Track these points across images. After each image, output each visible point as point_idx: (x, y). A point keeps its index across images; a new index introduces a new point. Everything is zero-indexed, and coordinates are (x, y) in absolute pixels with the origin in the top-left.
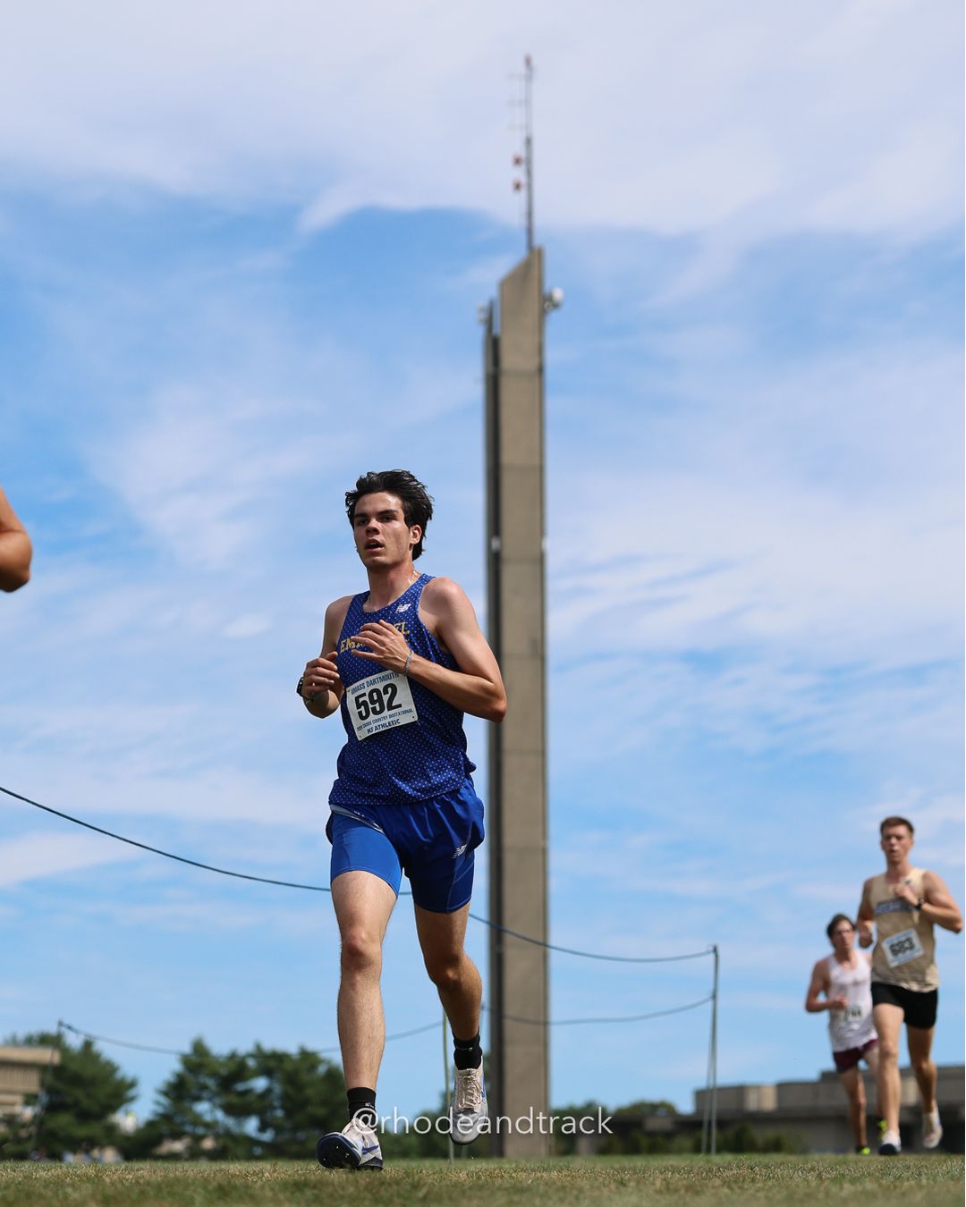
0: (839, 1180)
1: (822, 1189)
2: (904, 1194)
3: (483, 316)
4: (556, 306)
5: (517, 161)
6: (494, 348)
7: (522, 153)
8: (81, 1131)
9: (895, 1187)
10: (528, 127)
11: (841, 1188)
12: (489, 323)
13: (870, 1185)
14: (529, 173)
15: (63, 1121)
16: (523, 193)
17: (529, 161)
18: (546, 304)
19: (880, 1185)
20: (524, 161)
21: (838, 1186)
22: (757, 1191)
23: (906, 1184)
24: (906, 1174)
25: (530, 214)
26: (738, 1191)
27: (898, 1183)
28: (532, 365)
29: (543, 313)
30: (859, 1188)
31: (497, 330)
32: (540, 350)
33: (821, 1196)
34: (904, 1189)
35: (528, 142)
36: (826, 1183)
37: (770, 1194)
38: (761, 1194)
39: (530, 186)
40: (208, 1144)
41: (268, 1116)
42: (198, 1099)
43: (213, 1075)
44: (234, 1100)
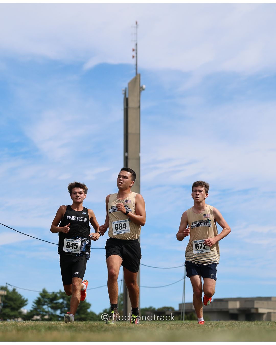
3: (124, 92)
4: (144, 90)
5: (133, 50)
6: (126, 101)
7: (135, 48)
8: (12, 313)
10: (137, 41)
12: (125, 94)
14: (137, 53)
15: (7, 310)
16: (135, 58)
17: (137, 50)
18: (141, 89)
20: (135, 50)
25: (137, 65)
28: (137, 105)
29: (140, 92)
31: (127, 96)
32: (139, 102)
35: (137, 45)
39: (137, 57)
40: (46, 317)
41: (63, 309)
42: (44, 305)
43: (48, 298)
44: (54, 305)
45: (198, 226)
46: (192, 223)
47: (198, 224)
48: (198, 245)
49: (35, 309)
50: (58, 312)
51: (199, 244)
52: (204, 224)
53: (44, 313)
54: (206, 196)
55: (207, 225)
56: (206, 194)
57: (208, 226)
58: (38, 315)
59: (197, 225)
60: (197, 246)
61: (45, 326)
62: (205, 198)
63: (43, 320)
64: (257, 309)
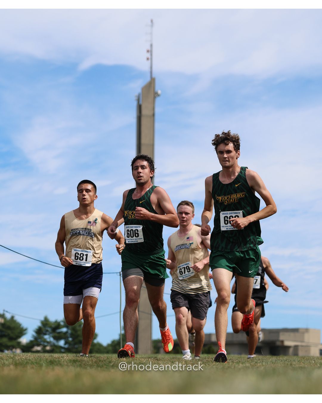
0: (238, 363)
1: (233, 365)
2: (258, 367)
3: (136, 98)
4: (159, 95)
5: (148, 51)
6: (140, 108)
7: (149, 49)
8: (10, 343)
9: (255, 365)
10: (151, 41)
11: (239, 365)
12: (138, 100)
13: (248, 365)
14: (151, 55)
15: (4, 340)
16: (149, 61)
17: (152, 51)
18: (156, 95)
19: (251, 365)
20: (150, 51)
22: (214, 366)
23: (259, 364)
25: (151, 67)
26: (208, 365)
27: (256, 364)
28: (151, 113)
29: (155, 98)
30: (244, 365)
31: (141, 102)
32: (154, 109)
33: (233, 367)
34: (258, 366)
35: (151, 45)
36: (235, 363)
37: (217, 367)
38: (214, 367)
39: (151, 59)
40: (48, 348)
41: (67, 340)
42: (45, 334)
43: (51, 327)
44: (56, 335)
49: (36, 339)
53: (46, 344)
58: (38, 345)
64: (282, 342)
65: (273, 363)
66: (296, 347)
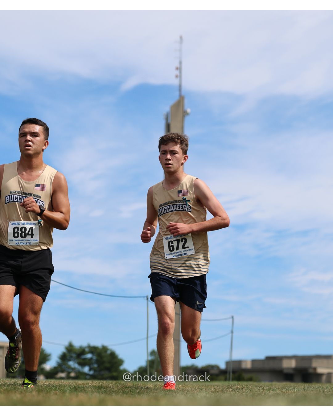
0: (269, 390)
1: (263, 392)
2: (289, 394)
3: (165, 117)
4: (188, 114)
5: (177, 69)
6: (168, 127)
7: (178, 65)
10: (180, 58)
12: (167, 119)
13: (278, 392)
14: (180, 72)
17: (181, 69)
18: (185, 113)
19: (282, 392)
20: (179, 69)
21: (269, 392)
23: (290, 391)
24: (290, 389)
27: (287, 391)
29: (184, 116)
30: (275, 392)
31: (169, 121)
32: (183, 128)
33: (263, 394)
35: (180, 63)
39: (180, 76)
40: (73, 375)
41: (92, 366)
42: (70, 360)
43: (75, 353)
44: (81, 361)
45: (170, 212)
46: (160, 207)
47: (170, 208)
48: (172, 243)
49: (60, 365)
50: (86, 369)
51: (174, 241)
52: (178, 207)
53: (70, 370)
54: (185, 159)
55: (182, 208)
56: (184, 156)
57: (185, 210)
58: (63, 371)
59: (168, 209)
60: (171, 245)
61: (70, 386)
62: (182, 164)
63: (68, 377)
64: (315, 369)
65: (305, 391)
66: (329, 374)
